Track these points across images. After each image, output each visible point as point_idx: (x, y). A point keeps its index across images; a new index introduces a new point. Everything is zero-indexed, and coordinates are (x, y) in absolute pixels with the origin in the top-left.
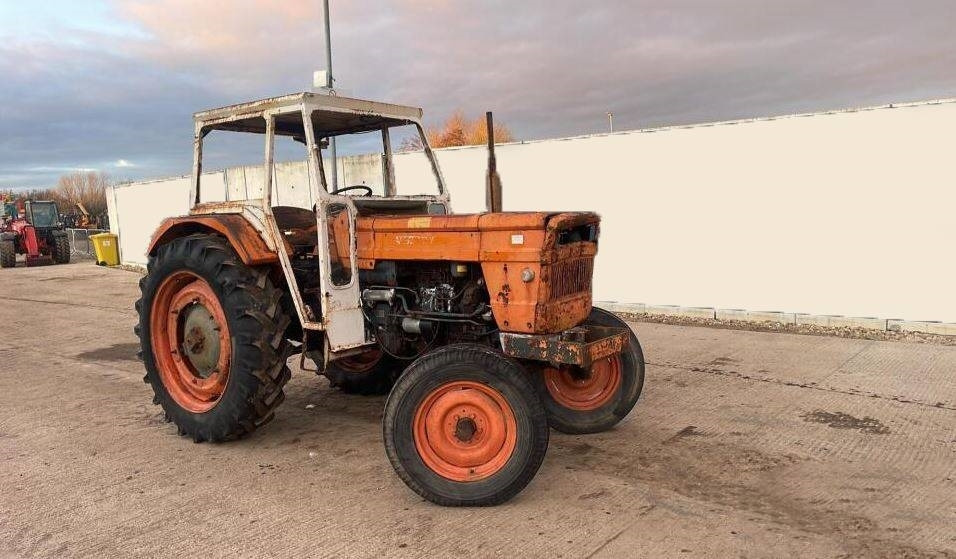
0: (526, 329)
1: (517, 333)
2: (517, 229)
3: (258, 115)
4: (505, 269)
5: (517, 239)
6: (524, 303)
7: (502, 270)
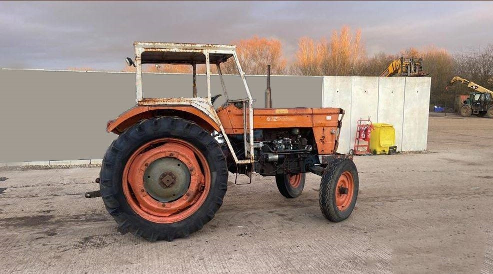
0: (330, 152)
1: (328, 154)
2: (329, 114)
3: (200, 51)
4: (324, 130)
5: (329, 118)
6: (331, 142)
7: (322, 130)
